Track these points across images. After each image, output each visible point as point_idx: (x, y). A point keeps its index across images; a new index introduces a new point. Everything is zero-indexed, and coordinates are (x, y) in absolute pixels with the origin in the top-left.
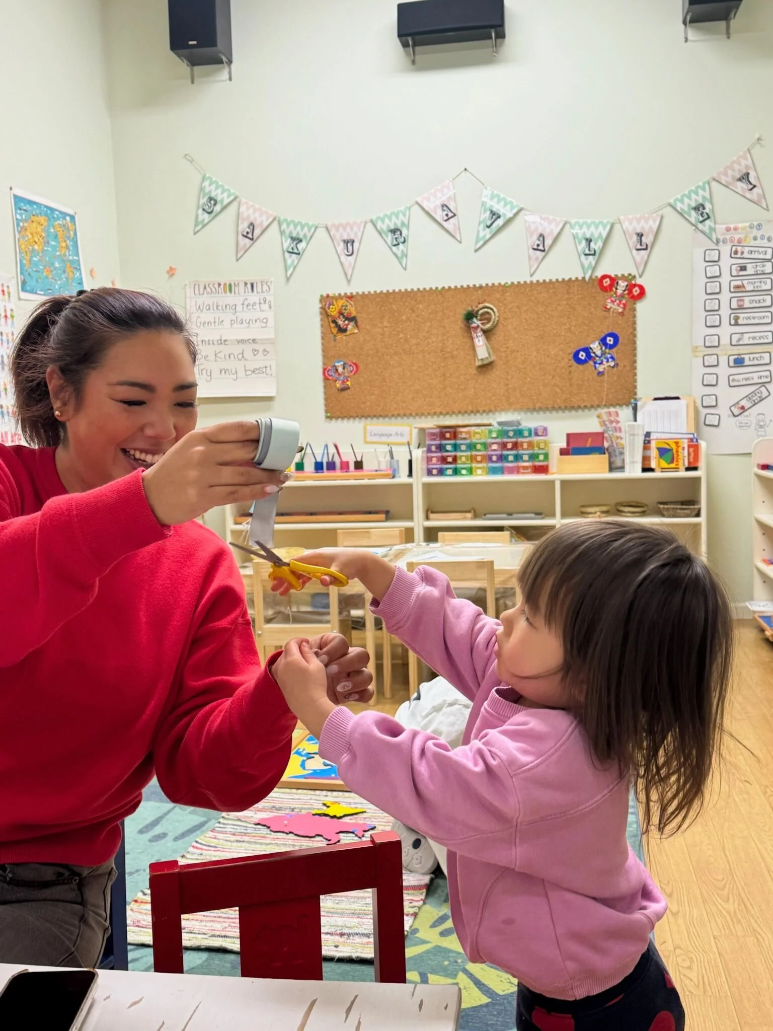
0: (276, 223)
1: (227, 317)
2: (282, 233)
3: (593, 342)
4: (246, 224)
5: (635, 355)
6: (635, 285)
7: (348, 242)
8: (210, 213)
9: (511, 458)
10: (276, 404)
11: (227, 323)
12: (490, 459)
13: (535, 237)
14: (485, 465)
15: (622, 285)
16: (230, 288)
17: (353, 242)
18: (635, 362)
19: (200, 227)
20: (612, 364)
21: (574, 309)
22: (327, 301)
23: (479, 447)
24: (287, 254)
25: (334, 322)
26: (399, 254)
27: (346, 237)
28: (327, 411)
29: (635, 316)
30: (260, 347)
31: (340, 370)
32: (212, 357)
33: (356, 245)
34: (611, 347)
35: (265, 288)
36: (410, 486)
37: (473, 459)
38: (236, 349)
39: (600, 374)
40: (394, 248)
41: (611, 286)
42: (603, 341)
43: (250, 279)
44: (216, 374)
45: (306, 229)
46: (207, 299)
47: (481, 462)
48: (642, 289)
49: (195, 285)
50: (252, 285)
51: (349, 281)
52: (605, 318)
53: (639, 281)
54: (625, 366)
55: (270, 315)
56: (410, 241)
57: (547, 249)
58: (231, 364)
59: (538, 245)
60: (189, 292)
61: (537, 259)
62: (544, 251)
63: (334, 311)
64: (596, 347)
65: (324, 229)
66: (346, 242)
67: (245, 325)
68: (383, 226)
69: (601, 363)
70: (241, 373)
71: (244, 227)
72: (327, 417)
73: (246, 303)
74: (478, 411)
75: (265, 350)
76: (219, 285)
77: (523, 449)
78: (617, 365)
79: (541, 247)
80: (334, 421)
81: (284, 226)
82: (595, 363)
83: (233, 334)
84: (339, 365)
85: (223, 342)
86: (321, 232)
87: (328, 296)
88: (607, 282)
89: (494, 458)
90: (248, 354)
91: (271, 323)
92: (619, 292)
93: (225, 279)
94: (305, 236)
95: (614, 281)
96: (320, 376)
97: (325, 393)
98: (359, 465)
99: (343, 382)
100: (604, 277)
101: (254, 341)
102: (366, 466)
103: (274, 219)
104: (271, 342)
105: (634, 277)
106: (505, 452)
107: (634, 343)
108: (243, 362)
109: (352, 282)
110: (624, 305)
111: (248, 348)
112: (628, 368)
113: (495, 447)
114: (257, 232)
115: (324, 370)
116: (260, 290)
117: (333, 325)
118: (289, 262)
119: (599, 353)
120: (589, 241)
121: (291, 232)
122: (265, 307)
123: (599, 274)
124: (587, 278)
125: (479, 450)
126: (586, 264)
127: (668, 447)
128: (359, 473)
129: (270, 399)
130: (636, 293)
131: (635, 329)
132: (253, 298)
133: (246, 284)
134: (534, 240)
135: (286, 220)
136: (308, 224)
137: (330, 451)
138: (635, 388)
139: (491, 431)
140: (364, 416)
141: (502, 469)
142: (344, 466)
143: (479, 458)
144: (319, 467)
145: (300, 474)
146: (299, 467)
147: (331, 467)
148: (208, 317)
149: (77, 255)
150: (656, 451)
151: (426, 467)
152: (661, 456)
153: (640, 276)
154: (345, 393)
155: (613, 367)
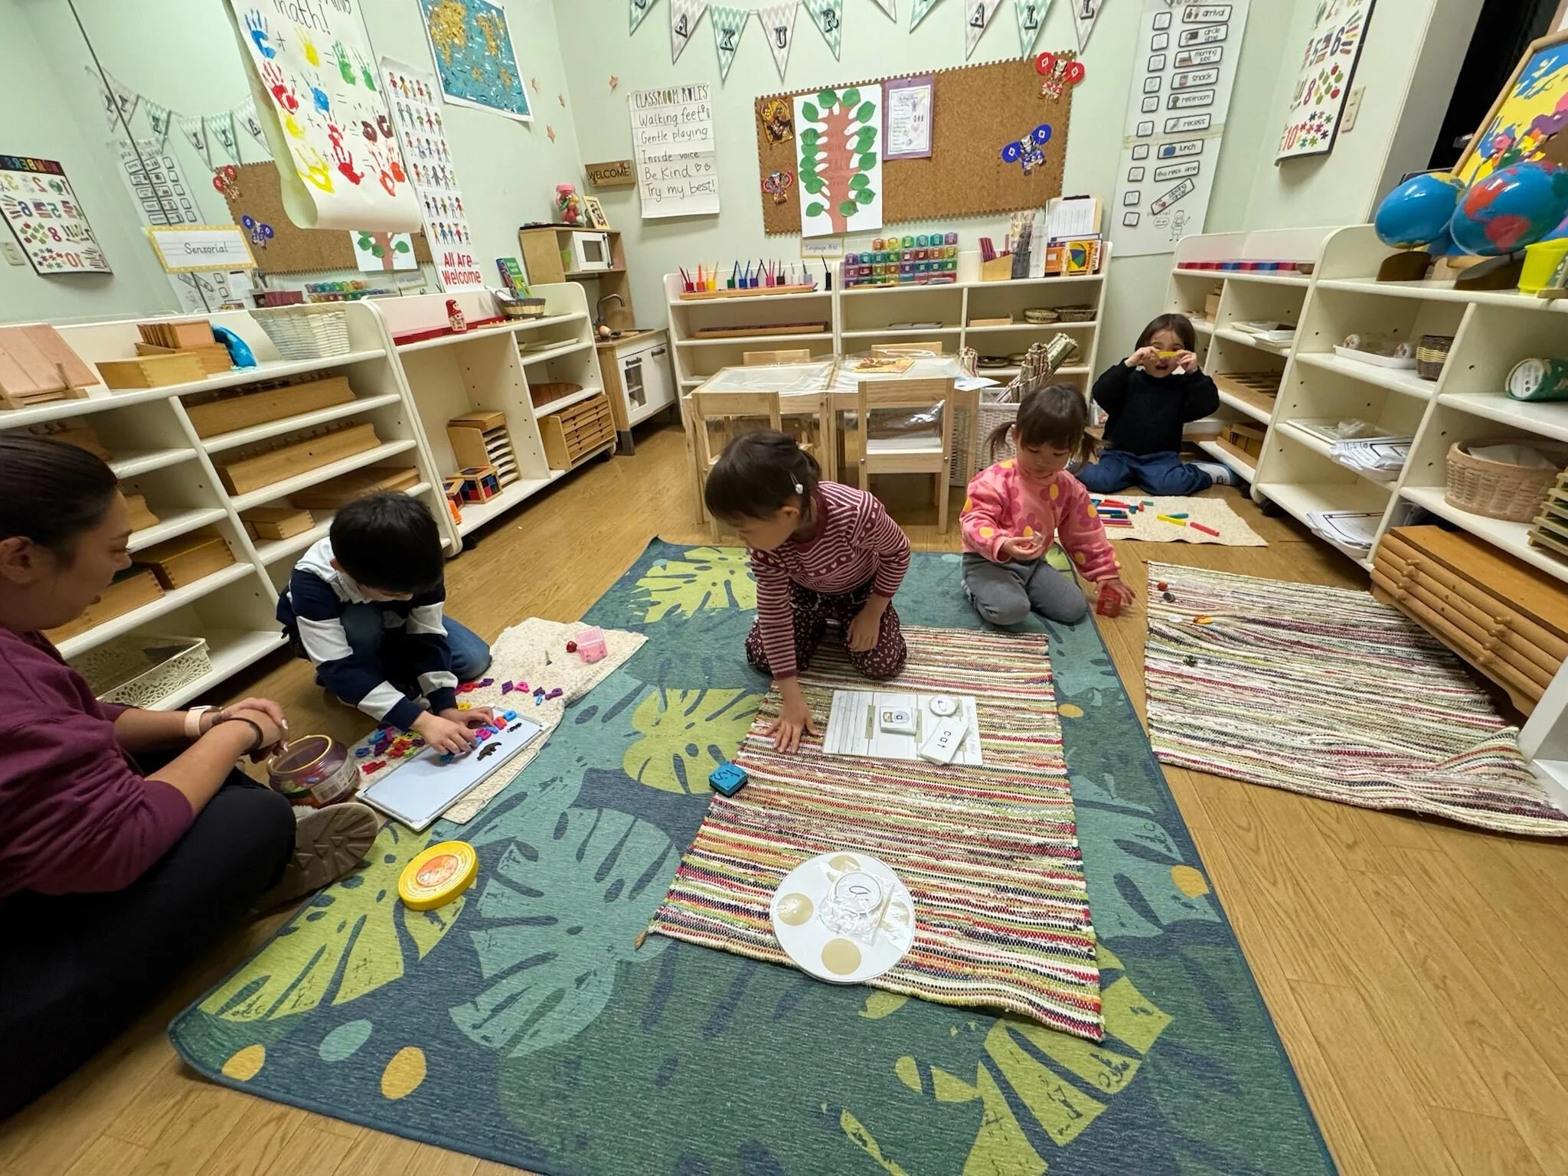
0: (708, 13)
1: (669, 130)
2: (715, 25)
3: (1024, 136)
4: (678, 17)
5: (1065, 150)
6: (1075, 64)
7: (781, 31)
8: (642, 7)
9: (922, 267)
10: (720, 219)
11: (670, 137)
12: (902, 269)
13: (975, 8)
14: (897, 276)
15: (1062, 64)
16: (669, 96)
17: (786, 30)
18: (1064, 157)
19: (635, 25)
20: (1040, 162)
21: (1009, 98)
22: (762, 104)
23: (892, 257)
24: (721, 51)
25: (770, 128)
26: (832, 42)
27: (777, 26)
28: (766, 227)
29: (1070, 104)
30: (702, 162)
31: (777, 181)
32: (659, 175)
33: (788, 33)
34: (1043, 142)
35: (703, 93)
36: (829, 298)
37: (887, 269)
38: (680, 165)
39: (1027, 173)
40: (827, 35)
41: (1049, 66)
42: (1035, 137)
43: (686, 84)
44: (665, 194)
45: (738, 19)
46: (651, 112)
47: (896, 272)
48: (1081, 67)
49: (637, 96)
50: (690, 91)
51: (783, 80)
52: (1039, 106)
53: (1079, 59)
54: (1053, 163)
55: (708, 124)
56: (843, 24)
57: (985, 23)
58: (679, 182)
59: (977, 19)
60: (632, 103)
61: (974, 37)
62: (981, 26)
63: (769, 116)
64: (1026, 141)
65: (756, 17)
66: (778, 31)
67: (686, 138)
68: (815, 8)
69: (1030, 161)
70: (687, 191)
71: (676, 21)
72: (767, 233)
73: (686, 113)
74: (906, 219)
75: (706, 165)
76: (659, 93)
77: (934, 258)
78: (1044, 162)
79: (980, 24)
80: (772, 237)
81: (716, 17)
82: (1024, 160)
83: (676, 148)
84: (776, 176)
85: (667, 158)
86: (754, 19)
87: (762, 98)
88: (1045, 62)
89: (907, 268)
90: (692, 170)
91: (710, 134)
92: (1057, 73)
93: (664, 87)
94: (737, 26)
95: (1053, 59)
96: (759, 191)
97: (764, 208)
98: (781, 280)
99: (780, 195)
100: (1044, 55)
101: (696, 154)
102: (788, 281)
103: (706, 9)
104: (709, 154)
105: (1075, 54)
106: (917, 262)
107: (1066, 134)
108: (688, 179)
109: (786, 79)
110: (1061, 89)
111: (691, 163)
112: (1056, 165)
113: (907, 257)
114: (690, 26)
115: (762, 182)
116: (697, 97)
117: (768, 132)
118: (723, 60)
119: (1028, 149)
120: (1031, 9)
121: (723, 24)
122: (703, 115)
123: (1038, 53)
124: (1025, 58)
125: (893, 261)
126: (1026, 39)
127: (1081, 249)
128: (781, 288)
129: (715, 216)
130: (1074, 74)
131: (1068, 119)
132: (692, 107)
133: (684, 90)
134: (972, 13)
135: (717, 8)
136: (738, 12)
137: (754, 268)
138: (1061, 187)
139: (904, 240)
140: (800, 230)
141: (913, 278)
142: (770, 282)
143: (893, 269)
144: (743, 284)
145: (732, 291)
146: (731, 284)
147: (755, 283)
148: (652, 131)
149: (514, 61)
150: (1069, 254)
151: (844, 279)
152: (1073, 259)
153: (1081, 53)
154: (782, 207)
155: (1041, 165)
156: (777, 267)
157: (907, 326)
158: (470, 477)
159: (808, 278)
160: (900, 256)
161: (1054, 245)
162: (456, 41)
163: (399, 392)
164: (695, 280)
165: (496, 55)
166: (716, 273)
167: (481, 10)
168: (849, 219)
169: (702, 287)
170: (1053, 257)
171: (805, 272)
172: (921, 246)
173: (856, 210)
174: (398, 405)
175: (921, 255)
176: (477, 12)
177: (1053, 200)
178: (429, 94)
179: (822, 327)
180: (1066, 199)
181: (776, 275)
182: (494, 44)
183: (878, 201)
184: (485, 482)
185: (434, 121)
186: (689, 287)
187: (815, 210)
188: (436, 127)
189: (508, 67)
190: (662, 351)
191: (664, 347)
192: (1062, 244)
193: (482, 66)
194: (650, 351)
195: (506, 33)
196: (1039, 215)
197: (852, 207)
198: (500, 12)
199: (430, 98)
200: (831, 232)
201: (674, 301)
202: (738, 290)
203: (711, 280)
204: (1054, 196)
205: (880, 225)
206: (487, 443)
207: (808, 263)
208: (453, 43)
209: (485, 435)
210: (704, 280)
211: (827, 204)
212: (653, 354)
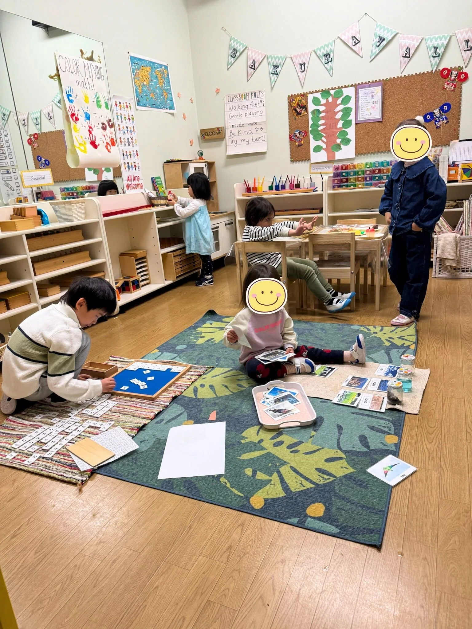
0: (266, 58)
1: (243, 112)
2: (269, 63)
3: (435, 109)
4: (251, 61)
5: (460, 115)
6: (462, 73)
7: (302, 65)
8: (234, 58)
9: (377, 178)
10: (267, 156)
11: (244, 115)
12: (365, 179)
13: (404, 49)
14: (363, 182)
15: (455, 73)
16: (244, 96)
17: (305, 64)
18: (459, 119)
19: (230, 65)
20: (445, 122)
21: (425, 90)
22: (291, 99)
23: (360, 173)
24: (271, 75)
25: (295, 109)
26: (329, 68)
27: (301, 62)
28: (291, 158)
29: (461, 92)
30: (259, 127)
31: (298, 135)
32: (237, 134)
33: (306, 66)
34: (446, 111)
35: (261, 94)
36: (322, 195)
37: (356, 179)
38: (248, 129)
39: (438, 127)
40: (326, 65)
41: (448, 75)
42: (441, 109)
43: (253, 90)
44: (239, 142)
45: (281, 60)
46: (235, 104)
47: (361, 181)
48: (466, 75)
49: (229, 97)
50: (255, 93)
51: (302, 86)
52: (443, 94)
53: (465, 70)
54: (453, 122)
55: (263, 109)
56: (334, 60)
57: (411, 56)
58: (246, 137)
59: (406, 54)
60: (226, 101)
61: (405, 62)
62: (409, 57)
63: (294, 104)
64: (437, 112)
65: (290, 59)
66: (301, 65)
67: (252, 115)
68: (320, 53)
69: (439, 121)
70: (251, 141)
71: (250, 63)
72: (291, 161)
73: (252, 104)
74: (369, 153)
75: (261, 128)
76: (240, 95)
77: (384, 173)
78: (448, 122)
79: (408, 55)
80: (294, 163)
81: (270, 60)
82: (436, 121)
83: (246, 120)
84: (297, 133)
85: (241, 125)
86: (289, 60)
87: (292, 95)
88: (445, 72)
89: (368, 179)
90: (254, 131)
91: (264, 113)
92: (453, 78)
93: (242, 93)
94: (280, 64)
95: (450, 71)
96: (288, 140)
97: (290, 148)
98: (298, 186)
99: (299, 142)
100: (444, 69)
101: (256, 123)
102: (301, 186)
103: (265, 57)
104: (264, 123)
105: (462, 68)
106: (374, 175)
107: (460, 108)
108: (251, 135)
109: (304, 87)
110: (455, 85)
111: (253, 127)
112: (455, 123)
113: (368, 173)
114: (257, 65)
115: (290, 136)
116: (259, 96)
117: (294, 111)
118: (272, 79)
119: (438, 115)
120: (436, 48)
121: (273, 63)
122: (261, 105)
123: (441, 68)
124: (434, 71)
125: (360, 175)
126: (433, 63)
127: (468, 168)
128: (297, 190)
129: (264, 153)
130: (462, 77)
131: (461, 100)
132: (256, 101)
133: (252, 93)
134: (404, 51)
135: (270, 56)
136: (281, 57)
137: (284, 179)
138: (459, 134)
139: (366, 164)
140: (310, 159)
141: (372, 184)
142: (291, 187)
143: (360, 179)
144: (277, 188)
145: (271, 192)
146: (271, 188)
147: (283, 187)
148: (234, 113)
149: (170, 86)
150: (461, 170)
151: (332, 185)
152: (464, 173)
153: (466, 67)
154: (300, 148)
155: (446, 123)
156: (296, 179)
157: (367, 210)
158: (126, 280)
159: (312, 183)
160: (364, 172)
161: (452, 166)
162: (145, 83)
163: (102, 238)
164: (251, 186)
165: (162, 86)
166: (263, 182)
167: (157, 68)
168: (336, 153)
169: (255, 189)
170: (452, 172)
171: (311, 182)
172: (376, 167)
173: (340, 149)
174: (100, 243)
175: (377, 172)
176: (156, 69)
177: (453, 141)
178: (130, 107)
179: (318, 211)
180: (460, 141)
181: (295, 182)
182: (161, 81)
183: (353, 144)
184: (133, 282)
185: (131, 118)
186: (248, 190)
187: (318, 149)
188: (131, 121)
189: (167, 90)
190: (231, 223)
191: (233, 221)
192: (458, 165)
193: (155, 91)
194: (224, 223)
195: (168, 75)
196: (445, 149)
197: (338, 147)
198: (166, 67)
199: (130, 109)
200: (326, 160)
201: (239, 197)
202: (274, 191)
203: (260, 186)
204: (455, 140)
205: (353, 156)
206: (137, 265)
207: (313, 176)
208: (143, 84)
209: (136, 260)
210: (257, 186)
211: (324, 146)
212: (226, 225)
